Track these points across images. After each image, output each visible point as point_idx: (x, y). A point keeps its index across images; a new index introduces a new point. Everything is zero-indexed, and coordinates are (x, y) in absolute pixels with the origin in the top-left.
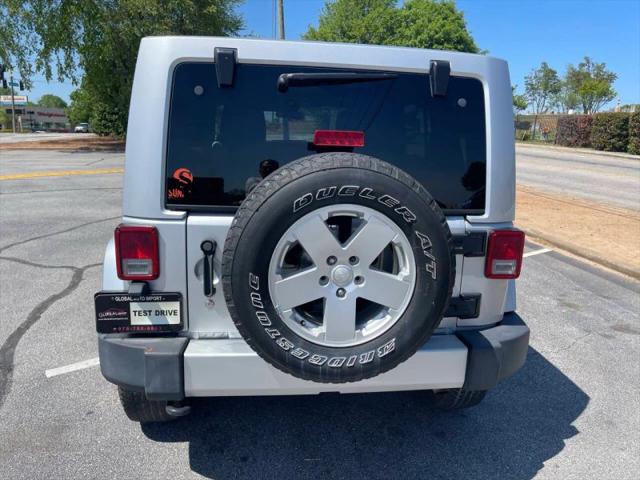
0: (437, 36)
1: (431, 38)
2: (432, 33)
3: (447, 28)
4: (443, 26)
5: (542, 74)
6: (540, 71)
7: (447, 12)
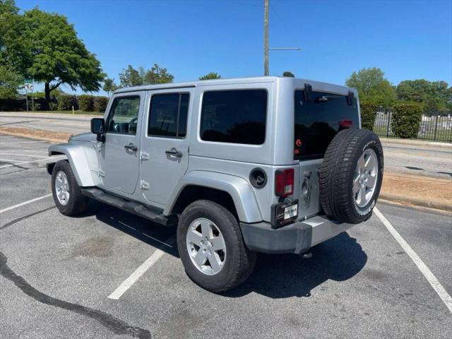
0: (57, 40)
1: (53, 41)
2: (54, 37)
3: (64, 35)
4: (61, 33)
5: (129, 73)
6: (128, 71)
7: (62, 23)
